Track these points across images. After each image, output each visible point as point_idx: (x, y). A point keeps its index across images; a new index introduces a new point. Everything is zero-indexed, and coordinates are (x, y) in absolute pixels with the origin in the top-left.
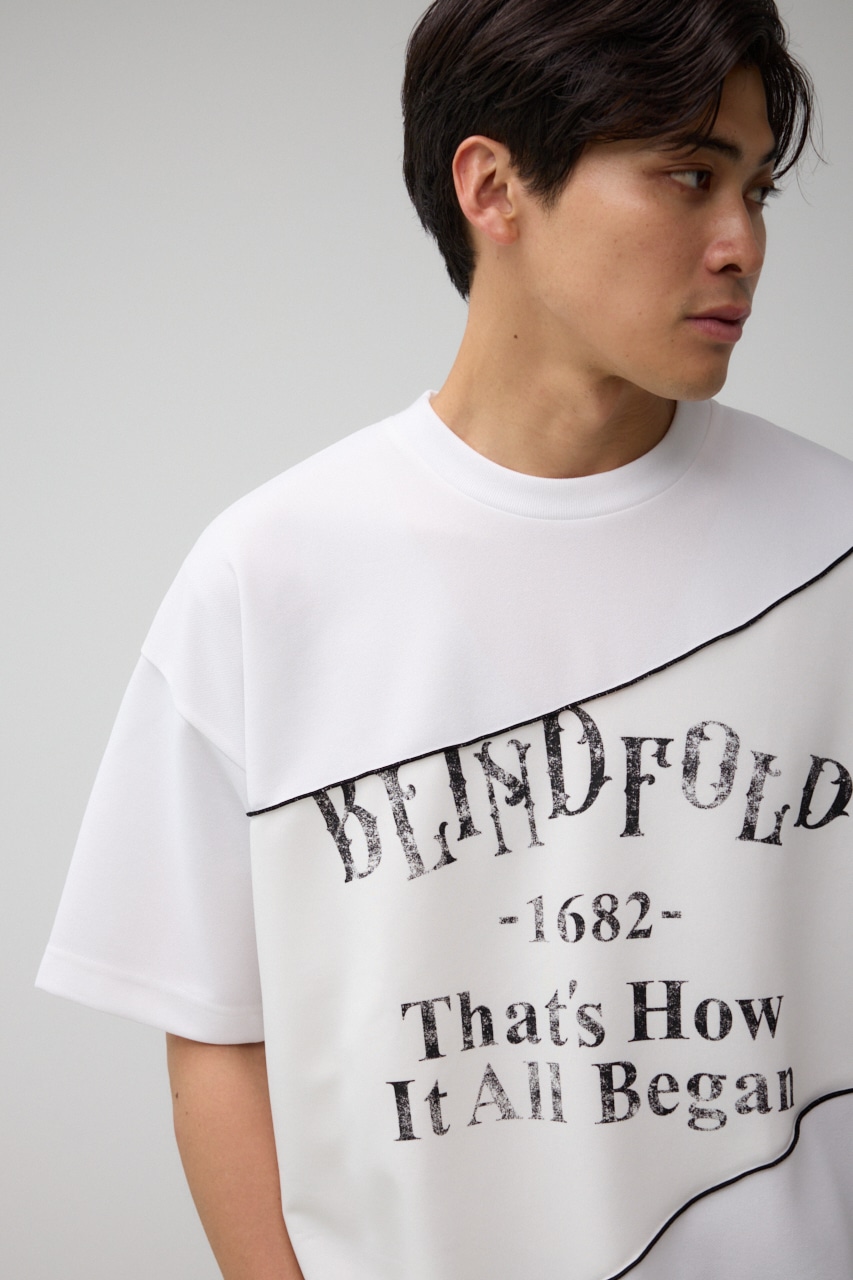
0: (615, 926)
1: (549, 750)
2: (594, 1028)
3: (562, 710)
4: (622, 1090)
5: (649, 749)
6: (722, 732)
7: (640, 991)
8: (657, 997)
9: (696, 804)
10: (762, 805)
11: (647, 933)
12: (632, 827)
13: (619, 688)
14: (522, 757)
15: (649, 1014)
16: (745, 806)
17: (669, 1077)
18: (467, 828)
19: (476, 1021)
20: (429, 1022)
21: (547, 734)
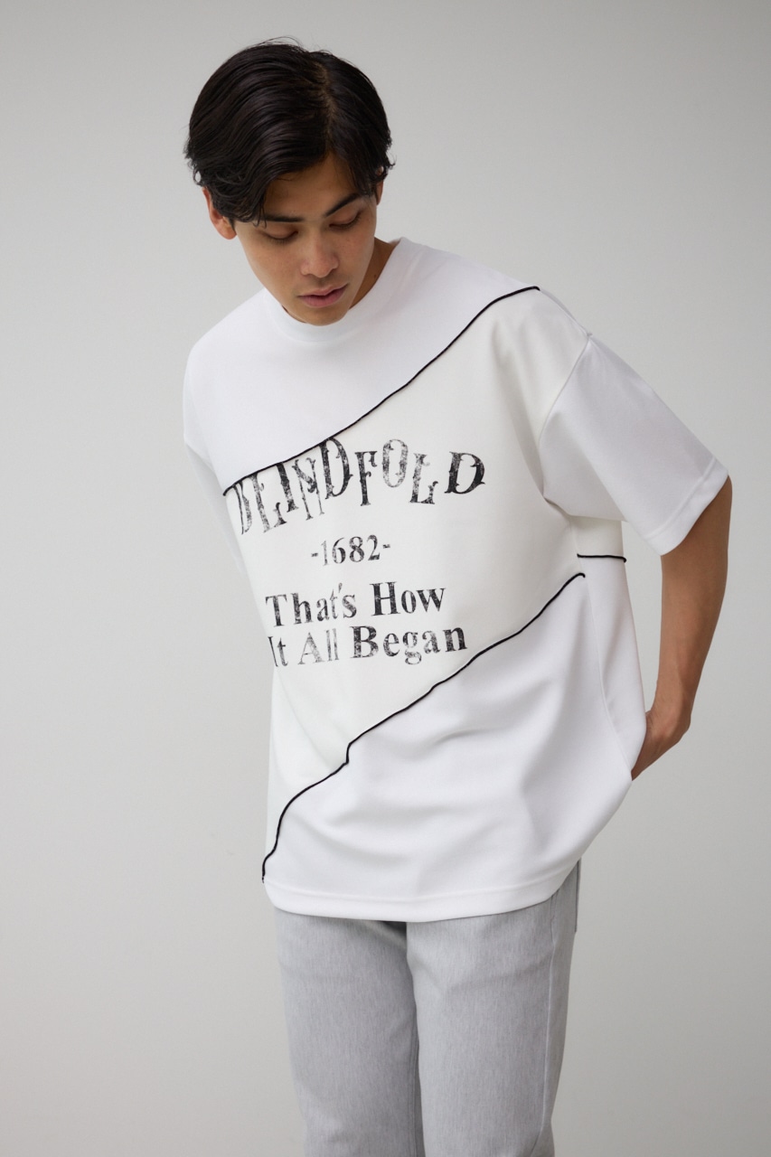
0: (362, 554)
1: (324, 462)
2: (351, 607)
3: (327, 440)
4: (366, 641)
5: (367, 457)
6: (400, 445)
7: (377, 589)
8: (385, 592)
9: (390, 485)
10: (420, 483)
11: (378, 557)
12: (365, 501)
13: (349, 427)
14: (313, 467)
15: (382, 601)
16: (413, 484)
17: (394, 635)
18: (291, 506)
19: (302, 609)
20: (276, 607)
21: (323, 454)
